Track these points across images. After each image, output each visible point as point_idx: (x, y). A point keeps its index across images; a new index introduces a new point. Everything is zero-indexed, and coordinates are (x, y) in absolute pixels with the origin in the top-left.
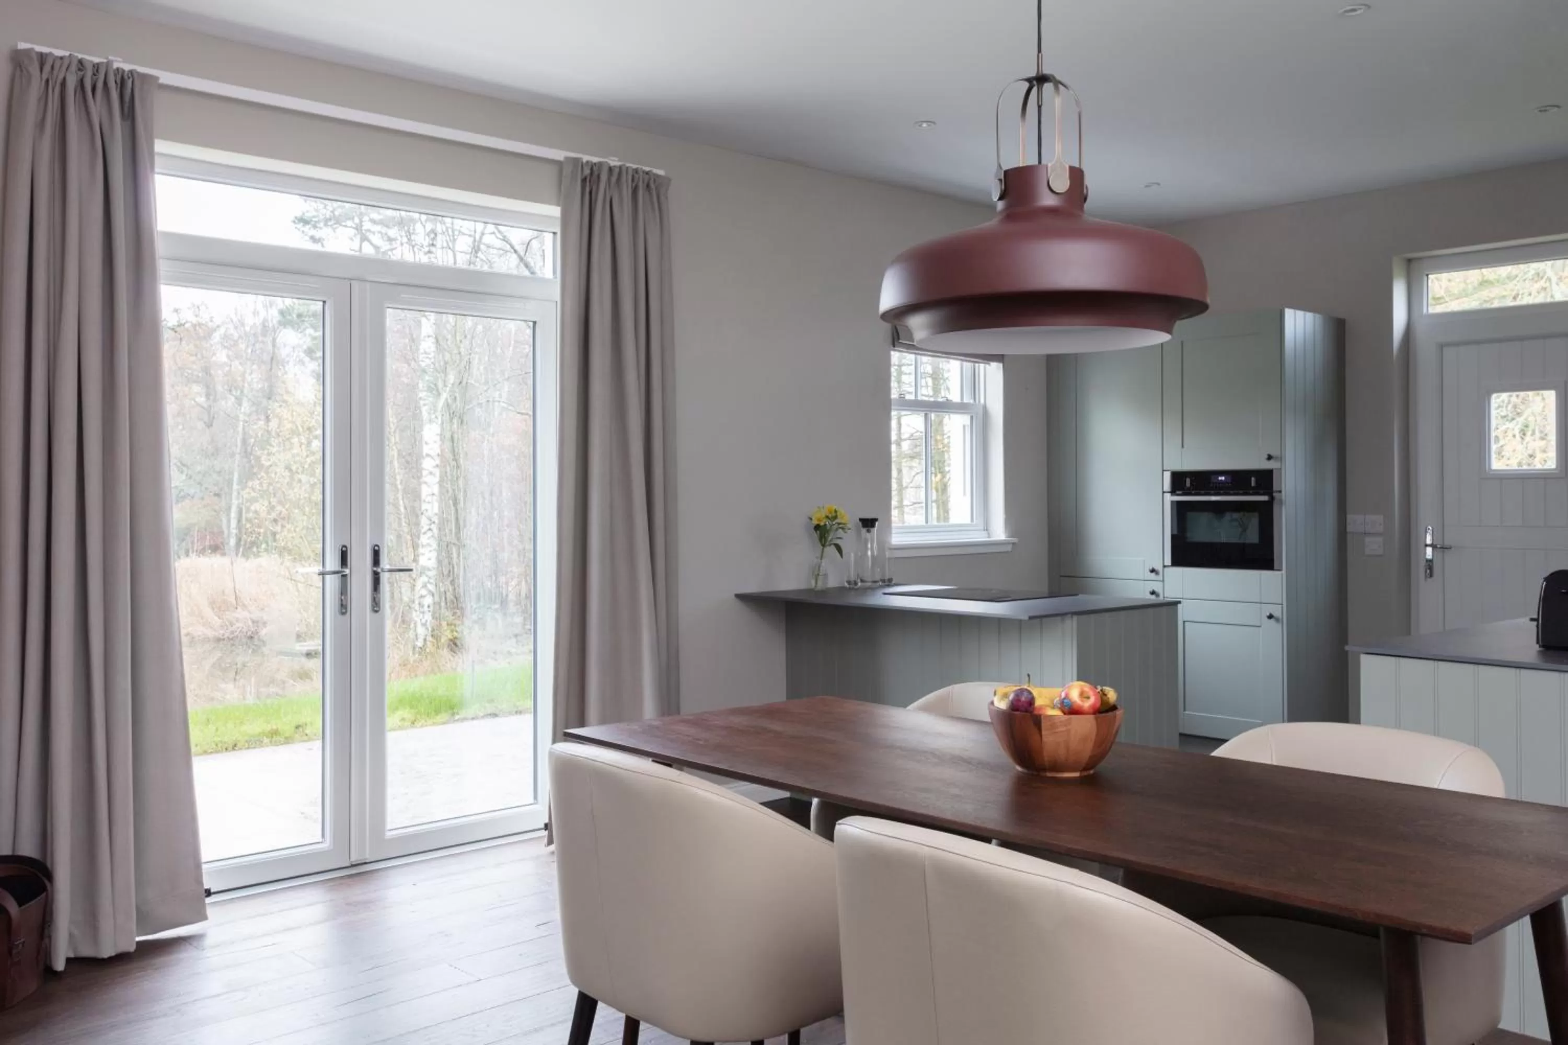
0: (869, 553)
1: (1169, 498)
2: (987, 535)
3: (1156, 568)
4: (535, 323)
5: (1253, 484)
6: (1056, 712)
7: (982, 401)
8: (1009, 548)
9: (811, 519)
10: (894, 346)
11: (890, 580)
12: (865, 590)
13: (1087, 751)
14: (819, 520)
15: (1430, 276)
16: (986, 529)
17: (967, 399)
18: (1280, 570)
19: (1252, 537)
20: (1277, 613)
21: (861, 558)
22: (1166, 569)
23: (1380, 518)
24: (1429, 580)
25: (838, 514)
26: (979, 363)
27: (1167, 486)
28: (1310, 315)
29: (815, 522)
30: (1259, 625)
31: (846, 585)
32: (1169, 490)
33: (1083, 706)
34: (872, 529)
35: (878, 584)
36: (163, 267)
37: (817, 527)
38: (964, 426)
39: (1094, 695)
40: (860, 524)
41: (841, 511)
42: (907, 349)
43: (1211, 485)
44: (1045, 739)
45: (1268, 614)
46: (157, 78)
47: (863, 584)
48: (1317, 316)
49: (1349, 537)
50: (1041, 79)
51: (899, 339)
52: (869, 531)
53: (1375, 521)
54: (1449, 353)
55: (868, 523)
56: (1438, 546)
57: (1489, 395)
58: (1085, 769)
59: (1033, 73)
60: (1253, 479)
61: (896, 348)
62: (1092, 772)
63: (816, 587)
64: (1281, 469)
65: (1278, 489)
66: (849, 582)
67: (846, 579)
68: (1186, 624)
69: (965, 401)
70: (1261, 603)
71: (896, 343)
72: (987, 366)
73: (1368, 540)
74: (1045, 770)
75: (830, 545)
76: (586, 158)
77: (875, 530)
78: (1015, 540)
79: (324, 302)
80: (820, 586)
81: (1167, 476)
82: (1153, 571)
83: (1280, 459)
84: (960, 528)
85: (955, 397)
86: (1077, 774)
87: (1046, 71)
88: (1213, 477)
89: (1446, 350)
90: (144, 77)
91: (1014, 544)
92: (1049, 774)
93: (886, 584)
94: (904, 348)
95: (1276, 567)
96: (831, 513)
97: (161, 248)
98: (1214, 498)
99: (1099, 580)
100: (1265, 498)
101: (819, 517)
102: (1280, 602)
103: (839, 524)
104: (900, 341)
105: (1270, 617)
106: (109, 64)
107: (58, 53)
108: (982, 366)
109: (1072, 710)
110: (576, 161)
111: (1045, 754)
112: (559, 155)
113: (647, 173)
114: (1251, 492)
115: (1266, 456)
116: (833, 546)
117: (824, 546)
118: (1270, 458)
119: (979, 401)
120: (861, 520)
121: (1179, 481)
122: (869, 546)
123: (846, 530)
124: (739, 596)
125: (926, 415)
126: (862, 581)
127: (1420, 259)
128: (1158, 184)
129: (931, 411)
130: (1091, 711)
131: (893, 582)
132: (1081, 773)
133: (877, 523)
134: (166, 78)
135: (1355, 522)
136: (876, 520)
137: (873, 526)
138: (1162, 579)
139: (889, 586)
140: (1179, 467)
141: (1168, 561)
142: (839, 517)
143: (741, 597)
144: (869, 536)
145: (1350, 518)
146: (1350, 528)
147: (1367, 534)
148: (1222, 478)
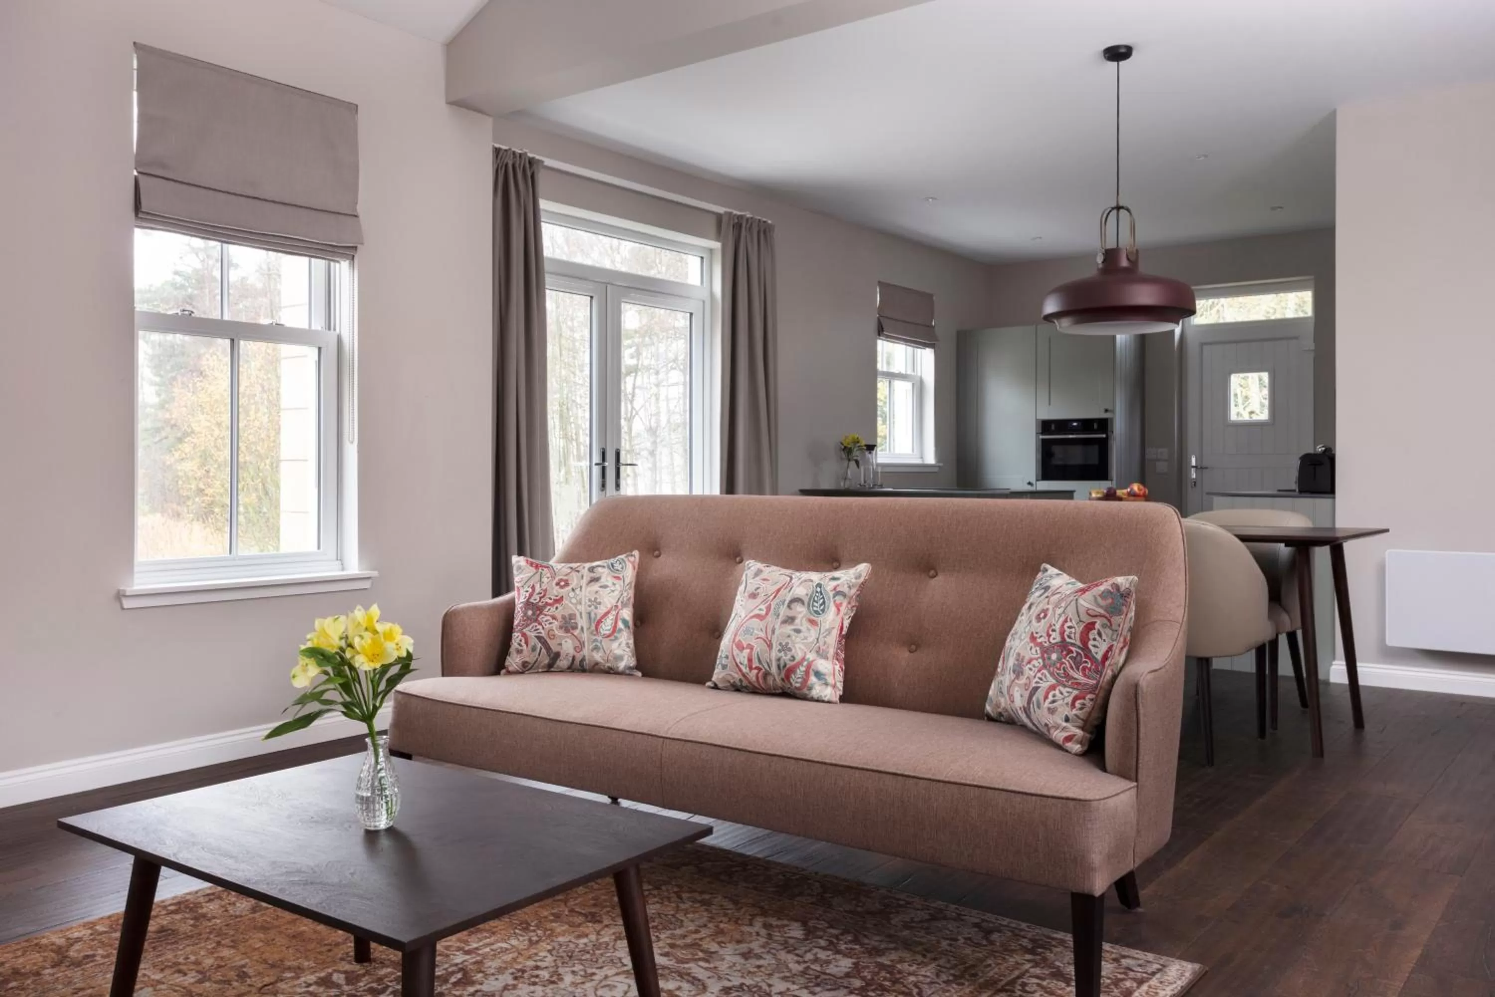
0: (871, 467)
1: (1036, 437)
2: (921, 460)
3: (1031, 481)
4: (691, 314)
5: (1096, 427)
7: (920, 374)
8: (936, 470)
9: (842, 443)
10: (879, 335)
16: (924, 456)
17: (909, 372)
18: (1107, 480)
19: (1094, 460)
21: (866, 470)
22: (1037, 482)
23: (1166, 450)
24: (1193, 488)
26: (926, 349)
27: (1035, 430)
29: (845, 445)
31: (859, 487)
32: (1036, 432)
34: (872, 452)
35: (876, 487)
36: (548, 279)
37: (846, 448)
38: (907, 390)
43: (1068, 428)
46: (542, 162)
49: (1147, 462)
50: (1118, 208)
51: (883, 331)
52: (870, 453)
53: (1164, 452)
54: (1206, 348)
55: (870, 448)
56: (1199, 468)
57: (1230, 374)
59: (1114, 205)
60: (1096, 424)
61: (880, 337)
64: (1113, 418)
65: (1112, 431)
66: (861, 485)
67: (859, 483)
71: (881, 333)
72: (929, 351)
73: (1159, 463)
76: (735, 212)
78: (941, 464)
79: (592, 297)
80: (847, 486)
81: (1037, 423)
82: (1028, 483)
83: (1113, 411)
84: (906, 456)
87: (1121, 204)
88: (1069, 423)
89: (1205, 347)
90: (539, 161)
91: (939, 467)
94: (884, 337)
95: (1106, 477)
96: (854, 439)
97: (547, 267)
98: (1071, 436)
100: (1104, 436)
104: (885, 333)
106: (526, 153)
107: (504, 147)
108: (920, 350)
110: (731, 213)
112: (721, 210)
113: (765, 222)
114: (1095, 432)
115: (1104, 410)
116: (853, 461)
117: (849, 460)
118: (1106, 411)
119: (918, 374)
120: (866, 446)
121: (1046, 426)
122: (871, 462)
124: (803, 491)
125: (890, 382)
126: (868, 485)
129: (892, 379)
134: (548, 162)
135: (1151, 453)
136: (875, 446)
137: (873, 449)
138: (1034, 488)
140: (1046, 418)
141: (1039, 477)
144: (870, 455)
145: (1148, 450)
146: (1147, 457)
147: (1159, 460)
148: (1075, 424)
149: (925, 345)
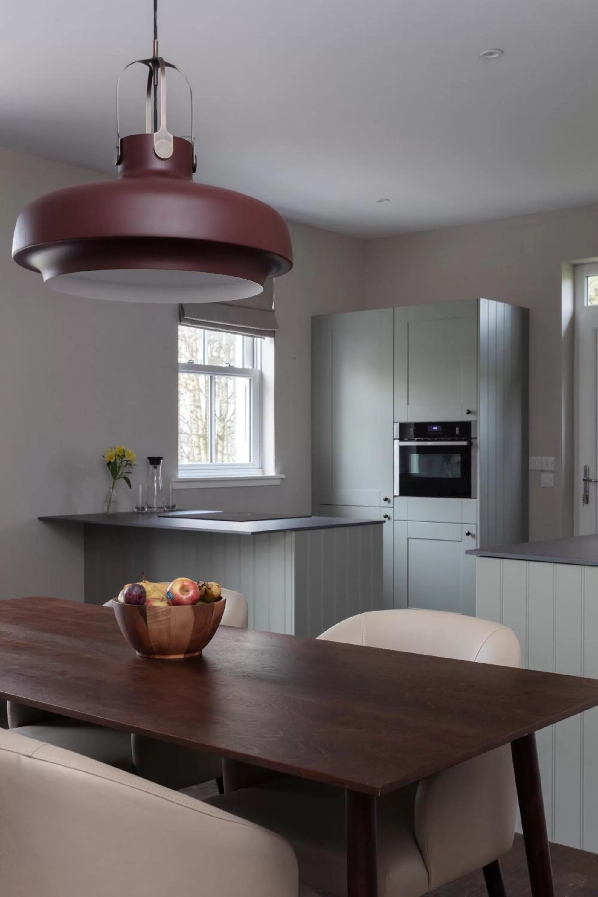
0: (155, 485)
1: (397, 444)
2: (261, 473)
3: (388, 497)
5: (457, 432)
6: (162, 604)
7: (259, 368)
8: (278, 482)
9: (104, 457)
10: (180, 321)
11: (173, 507)
12: (151, 514)
13: (187, 636)
14: (110, 458)
15: (589, 278)
16: (262, 468)
17: (247, 366)
18: (476, 498)
19: (456, 473)
20: (473, 531)
21: (149, 490)
22: (395, 498)
23: (551, 459)
24: (585, 505)
25: (126, 453)
26: (257, 337)
27: (397, 434)
28: (500, 305)
29: (107, 460)
30: (460, 540)
31: (135, 510)
32: (398, 437)
33: (182, 598)
34: (158, 466)
35: (163, 509)
37: (109, 464)
38: (245, 387)
39: (195, 589)
40: (148, 461)
41: (128, 450)
42: (192, 324)
43: (428, 433)
44: (149, 627)
45: (467, 532)
47: (150, 509)
48: (506, 305)
49: (531, 474)
50: (156, 62)
51: (184, 315)
52: (155, 468)
53: (549, 461)
55: (155, 461)
56: (593, 480)
58: (187, 652)
60: (457, 428)
61: (182, 323)
62: (196, 654)
63: (108, 512)
64: (477, 421)
65: (475, 437)
66: (138, 508)
67: (135, 505)
68: (410, 540)
69: (245, 367)
70: (462, 523)
71: (182, 319)
72: (263, 340)
73: (544, 475)
74: (153, 653)
75: (120, 478)
77: (160, 467)
78: (283, 476)
80: (111, 511)
81: (397, 427)
82: (386, 499)
83: (476, 413)
84: (242, 467)
85: (238, 365)
86: (181, 656)
87: (161, 55)
88: (429, 427)
91: (282, 479)
92: (157, 657)
93: (171, 509)
94: (189, 323)
95: (472, 496)
96: (120, 452)
98: (430, 444)
99: (339, 506)
100: (465, 443)
101: (110, 455)
102: (475, 523)
103: (127, 461)
104: (185, 317)
105: (468, 534)
108: (259, 339)
109: (175, 602)
111: (151, 640)
114: (456, 439)
115: (467, 411)
116: (123, 479)
117: (115, 478)
118: (469, 412)
119: (257, 368)
120: (149, 458)
121: (405, 430)
122: (155, 479)
123: (133, 466)
124: (43, 519)
125: (211, 377)
126: (149, 507)
127: (581, 264)
128: (388, 200)
129: (216, 374)
130: (190, 602)
131: (176, 508)
132: (184, 656)
133: (162, 461)
135: (535, 462)
136: (161, 458)
137: (159, 463)
138: (392, 506)
139: (172, 511)
140: (404, 420)
141: (397, 492)
142: (126, 455)
143: (44, 520)
144: (155, 471)
145: (531, 459)
146: (531, 467)
147: (542, 471)
148: (435, 428)
149: (262, 334)
